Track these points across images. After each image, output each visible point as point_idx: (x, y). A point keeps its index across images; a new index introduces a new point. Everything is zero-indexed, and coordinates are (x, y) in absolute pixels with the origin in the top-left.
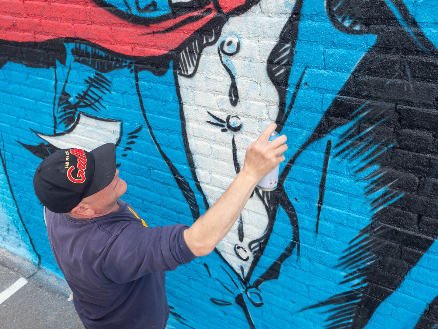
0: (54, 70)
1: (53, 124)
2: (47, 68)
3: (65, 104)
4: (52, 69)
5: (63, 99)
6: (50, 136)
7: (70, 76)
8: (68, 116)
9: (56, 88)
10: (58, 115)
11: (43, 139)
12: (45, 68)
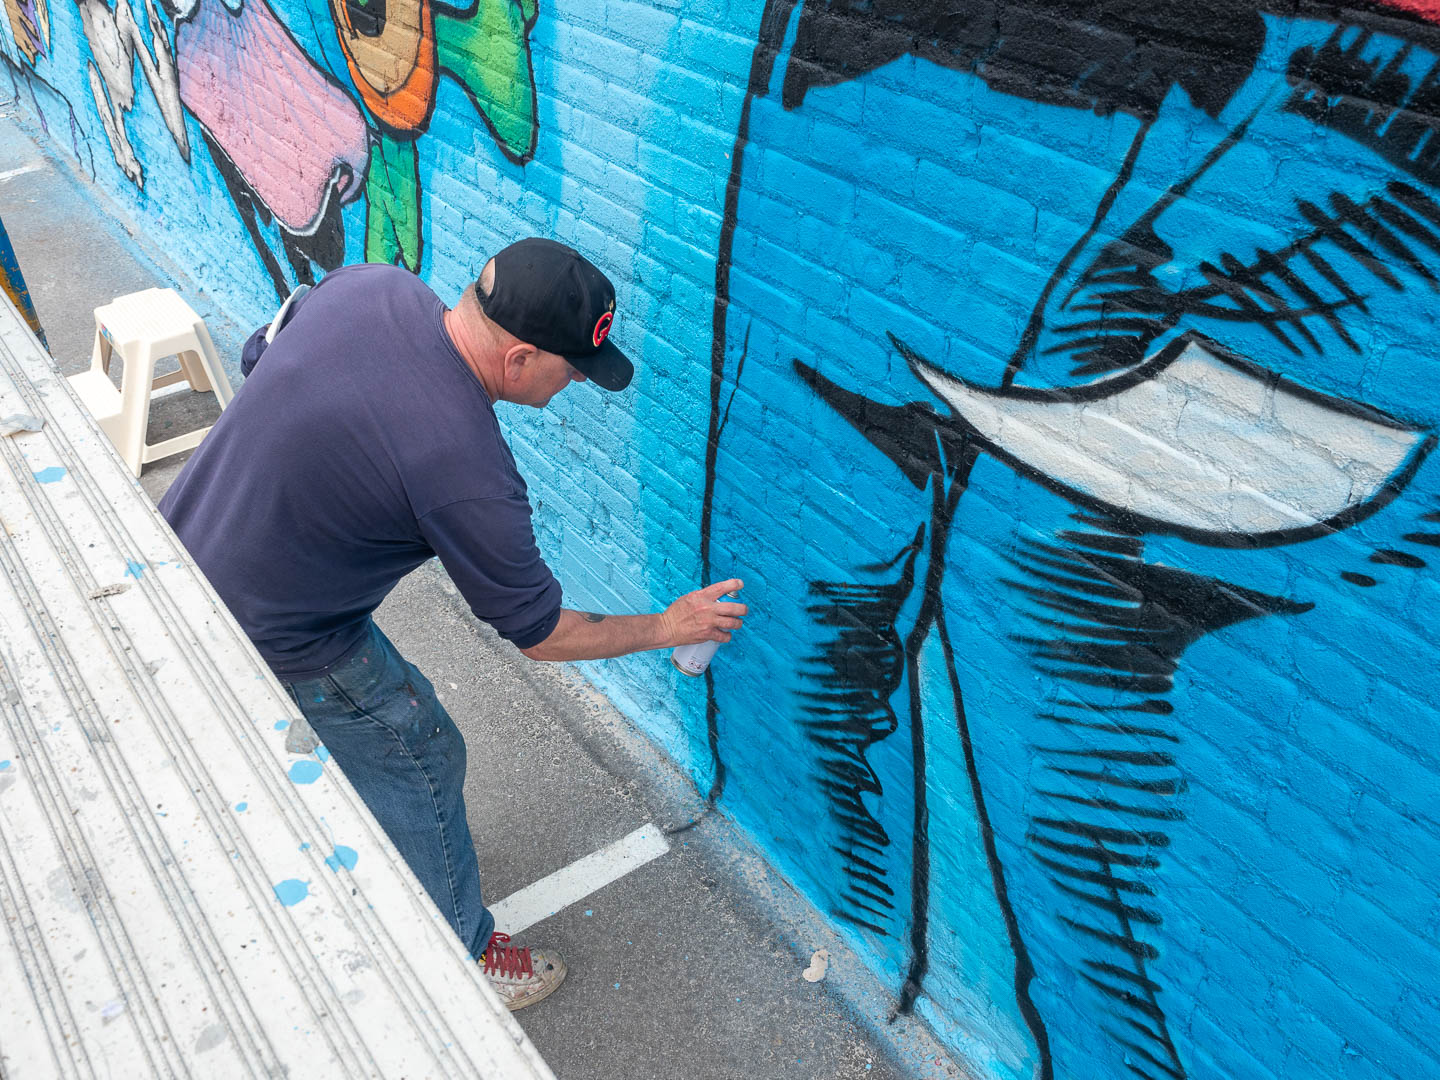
0: (1136, 125)
1: (1011, 347)
2: (1098, 113)
3: (1126, 281)
4: (1126, 123)
6: (973, 386)
8: (1114, 333)
9: (1105, 205)
10: (1057, 319)
11: (933, 391)
12: (1092, 111)
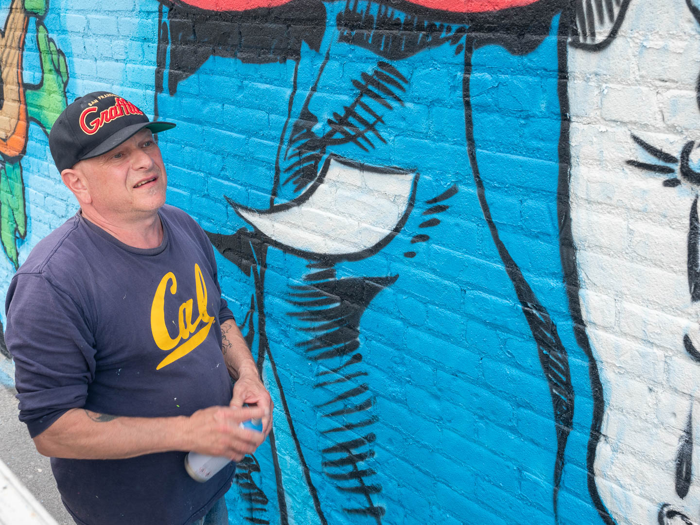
0: (294, 63)
1: (270, 187)
2: (281, 63)
3: (304, 138)
4: (290, 63)
5: (302, 128)
6: (261, 212)
7: (323, 74)
8: (305, 165)
9: (291, 103)
10: (284, 165)
11: (246, 220)
12: (278, 62)
